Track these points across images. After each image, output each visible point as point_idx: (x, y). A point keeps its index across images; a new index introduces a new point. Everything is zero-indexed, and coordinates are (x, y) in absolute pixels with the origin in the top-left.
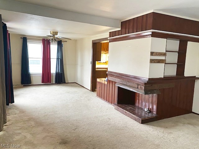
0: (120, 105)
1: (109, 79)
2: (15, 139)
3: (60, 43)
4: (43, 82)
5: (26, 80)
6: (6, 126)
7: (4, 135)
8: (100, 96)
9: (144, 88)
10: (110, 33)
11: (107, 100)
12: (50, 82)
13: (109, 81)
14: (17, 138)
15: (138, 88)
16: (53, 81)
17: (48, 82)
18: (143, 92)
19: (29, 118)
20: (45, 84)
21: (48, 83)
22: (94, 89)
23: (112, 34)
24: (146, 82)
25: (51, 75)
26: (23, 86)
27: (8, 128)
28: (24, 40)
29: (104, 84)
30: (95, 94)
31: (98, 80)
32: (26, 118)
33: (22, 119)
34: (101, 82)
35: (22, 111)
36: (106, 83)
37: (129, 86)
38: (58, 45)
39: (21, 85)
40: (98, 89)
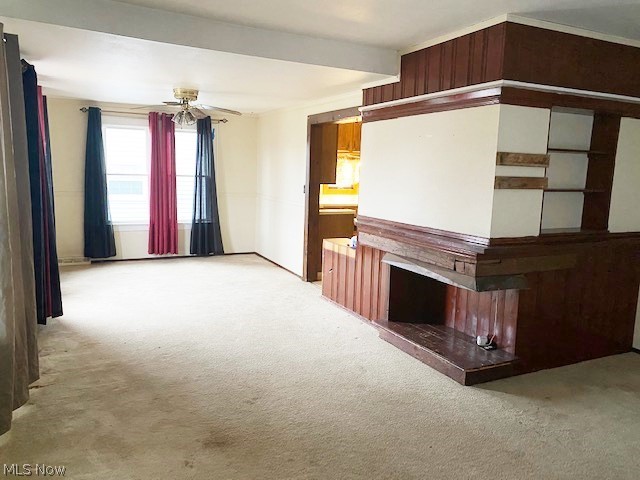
0: (395, 325)
1: (363, 242)
2: (65, 431)
3: (205, 126)
4: (152, 251)
5: (100, 246)
6: (37, 387)
7: (32, 416)
8: (334, 295)
9: (474, 271)
10: (366, 92)
11: (356, 308)
12: (175, 253)
13: (362, 249)
14: (70, 426)
15: (455, 269)
16: (184, 249)
17: (169, 251)
18: (471, 283)
19: (109, 365)
20: (158, 256)
21: (169, 255)
22: (313, 272)
23: (371, 95)
24: (482, 252)
25: (179, 228)
26: (89, 263)
27: (44, 394)
28: (93, 116)
29: (347, 258)
30: (316, 289)
31: (328, 244)
32: (100, 362)
33: (87, 368)
34: (336, 251)
35: (88, 343)
36: (352, 254)
37: (428, 265)
38: (200, 131)
39: (85, 260)
40: (325, 273)
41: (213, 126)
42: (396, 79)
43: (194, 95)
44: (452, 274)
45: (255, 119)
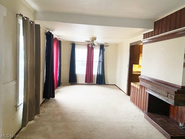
0: (150, 114)
1: (142, 84)
2: (39, 130)
4: (86, 82)
5: (73, 80)
6: (39, 116)
7: (33, 124)
8: (133, 100)
9: (174, 98)
10: (144, 34)
11: (139, 106)
12: (92, 83)
13: (141, 86)
14: (41, 128)
15: (168, 96)
17: (90, 82)
18: (172, 102)
19: (59, 113)
20: (88, 83)
21: (91, 84)
22: (129, 94)
23: (146, 36)
24: (176, 91)
25: (93, 76)
26: (70, 84)
27: (40, 118)
29: (137, 89)
30: (129, 98)
31: (132, 84)
32: (57, 112)
33: (54, 113)
34: (134, 86)
35: (58, 106)
36: (139, 87)
37: (159, 94)
38: (100, 49)
39: (69, 83)
40: (131, 93)
41: (104, 48)
42: (152, 30)
43: (95, 39)
44: (167, 98)
45: (117, 45)
